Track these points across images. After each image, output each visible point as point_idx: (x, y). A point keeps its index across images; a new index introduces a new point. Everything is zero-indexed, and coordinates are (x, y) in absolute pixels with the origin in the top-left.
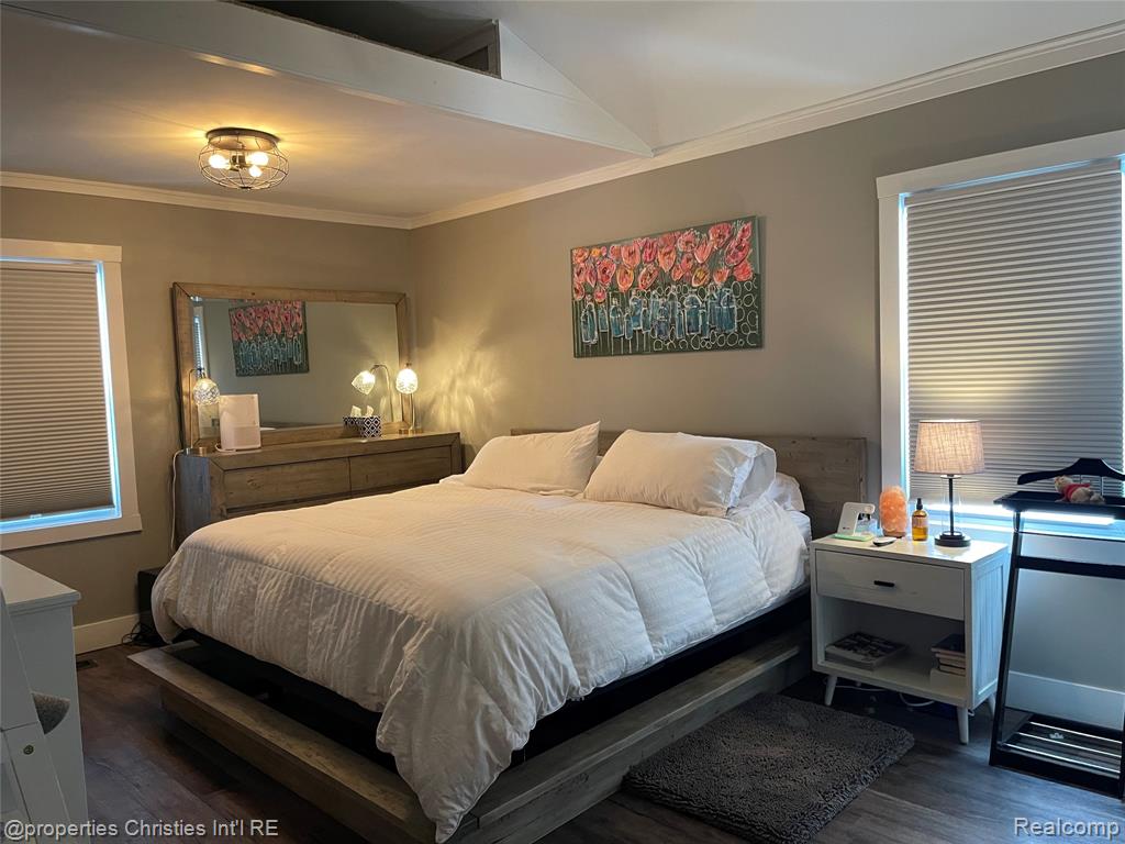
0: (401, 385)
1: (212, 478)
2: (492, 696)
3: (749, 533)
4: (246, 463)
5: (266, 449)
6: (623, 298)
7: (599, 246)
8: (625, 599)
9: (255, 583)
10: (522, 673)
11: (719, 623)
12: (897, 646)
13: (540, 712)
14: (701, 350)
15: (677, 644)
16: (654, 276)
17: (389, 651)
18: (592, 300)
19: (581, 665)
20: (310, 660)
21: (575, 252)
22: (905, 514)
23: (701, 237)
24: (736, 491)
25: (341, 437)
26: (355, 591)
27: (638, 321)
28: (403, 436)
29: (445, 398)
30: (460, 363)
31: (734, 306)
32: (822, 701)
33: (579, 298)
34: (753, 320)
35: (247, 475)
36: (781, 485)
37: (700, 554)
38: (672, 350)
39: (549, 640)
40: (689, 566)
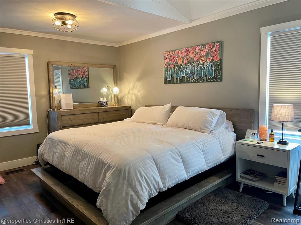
0: (114, 92)
1: (58, 118)
2: (134, 192)
3: (217, 138)
4: (68, 113)
5: (75, 109)
6: (179, 66)
7: (172, 51)
8: (178, 160)
9: (65, 150)
10: (144, 184)
11: (207, 167)
12: (263, 174)
13: (150, 196)
14: (203, 82)
15: (194, 173)
16: (189, 60)
17: (102, 174)
18: (170, 67)
19: (163, 181)
20: (79, 175)
21: (165, 53)
22: (267, 134)
23: (203, 48)
24: (213, 125)
25: (96, 107)
26: (93, 155)
27: (184, 73)
28: (115, 106)
29: (127, 96)
30: (131, 86)
31: (213, 68)
32: (238, 191)
33: (166, 66)
34: (219, 73)
35: (68, 117)
36: (227, 123)
37: (202, 145)
38: (194, 82)
39: (153, 173)
40: (199, 149)
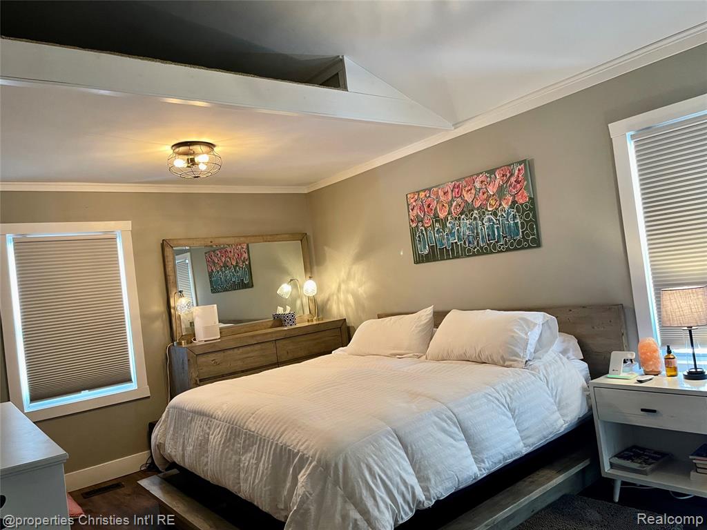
0: (307, 290)
1: (189, 360)
2: (359, 512)
3: (543, 378)
4: (211, 349)
5: (224, 339)
6: (443, 223)
7: (424, 191)
8: (455, 433)
9: (208, 431)
10: (381, 492)
11: (526, 445)
12: (663, 455)
13: (396, 521)
14: (499, 252)
15: (495, 464)
16: (462, 206)
17: (289, 479)
18: (422, 226)
19: (424, 485)
20: (242, 484)
21: (409, 196)
22: (659, 358)
23: (490, 177)
24: (531, 348)
25: (271, 327)
26: (267, 435)
27: (454, 236)
28: (310, 324)
29: (335, 297)
30: (343, 274)
31: (518, 220)
32: (611, 499)
33: (414, 225)
34: (532, 229)
35: (211, 357)
36: (563, 342)
37: (508, 397)
38: (479, 254)
39: (399, 467)
40: (501, 406)
